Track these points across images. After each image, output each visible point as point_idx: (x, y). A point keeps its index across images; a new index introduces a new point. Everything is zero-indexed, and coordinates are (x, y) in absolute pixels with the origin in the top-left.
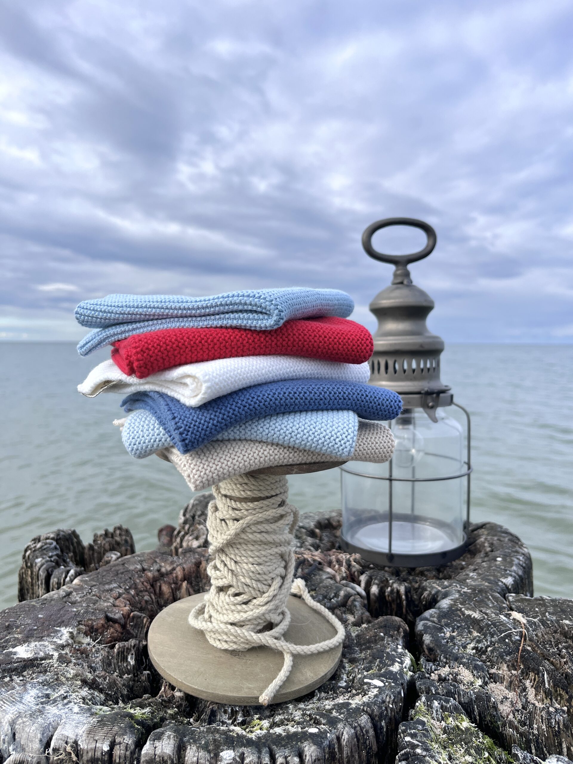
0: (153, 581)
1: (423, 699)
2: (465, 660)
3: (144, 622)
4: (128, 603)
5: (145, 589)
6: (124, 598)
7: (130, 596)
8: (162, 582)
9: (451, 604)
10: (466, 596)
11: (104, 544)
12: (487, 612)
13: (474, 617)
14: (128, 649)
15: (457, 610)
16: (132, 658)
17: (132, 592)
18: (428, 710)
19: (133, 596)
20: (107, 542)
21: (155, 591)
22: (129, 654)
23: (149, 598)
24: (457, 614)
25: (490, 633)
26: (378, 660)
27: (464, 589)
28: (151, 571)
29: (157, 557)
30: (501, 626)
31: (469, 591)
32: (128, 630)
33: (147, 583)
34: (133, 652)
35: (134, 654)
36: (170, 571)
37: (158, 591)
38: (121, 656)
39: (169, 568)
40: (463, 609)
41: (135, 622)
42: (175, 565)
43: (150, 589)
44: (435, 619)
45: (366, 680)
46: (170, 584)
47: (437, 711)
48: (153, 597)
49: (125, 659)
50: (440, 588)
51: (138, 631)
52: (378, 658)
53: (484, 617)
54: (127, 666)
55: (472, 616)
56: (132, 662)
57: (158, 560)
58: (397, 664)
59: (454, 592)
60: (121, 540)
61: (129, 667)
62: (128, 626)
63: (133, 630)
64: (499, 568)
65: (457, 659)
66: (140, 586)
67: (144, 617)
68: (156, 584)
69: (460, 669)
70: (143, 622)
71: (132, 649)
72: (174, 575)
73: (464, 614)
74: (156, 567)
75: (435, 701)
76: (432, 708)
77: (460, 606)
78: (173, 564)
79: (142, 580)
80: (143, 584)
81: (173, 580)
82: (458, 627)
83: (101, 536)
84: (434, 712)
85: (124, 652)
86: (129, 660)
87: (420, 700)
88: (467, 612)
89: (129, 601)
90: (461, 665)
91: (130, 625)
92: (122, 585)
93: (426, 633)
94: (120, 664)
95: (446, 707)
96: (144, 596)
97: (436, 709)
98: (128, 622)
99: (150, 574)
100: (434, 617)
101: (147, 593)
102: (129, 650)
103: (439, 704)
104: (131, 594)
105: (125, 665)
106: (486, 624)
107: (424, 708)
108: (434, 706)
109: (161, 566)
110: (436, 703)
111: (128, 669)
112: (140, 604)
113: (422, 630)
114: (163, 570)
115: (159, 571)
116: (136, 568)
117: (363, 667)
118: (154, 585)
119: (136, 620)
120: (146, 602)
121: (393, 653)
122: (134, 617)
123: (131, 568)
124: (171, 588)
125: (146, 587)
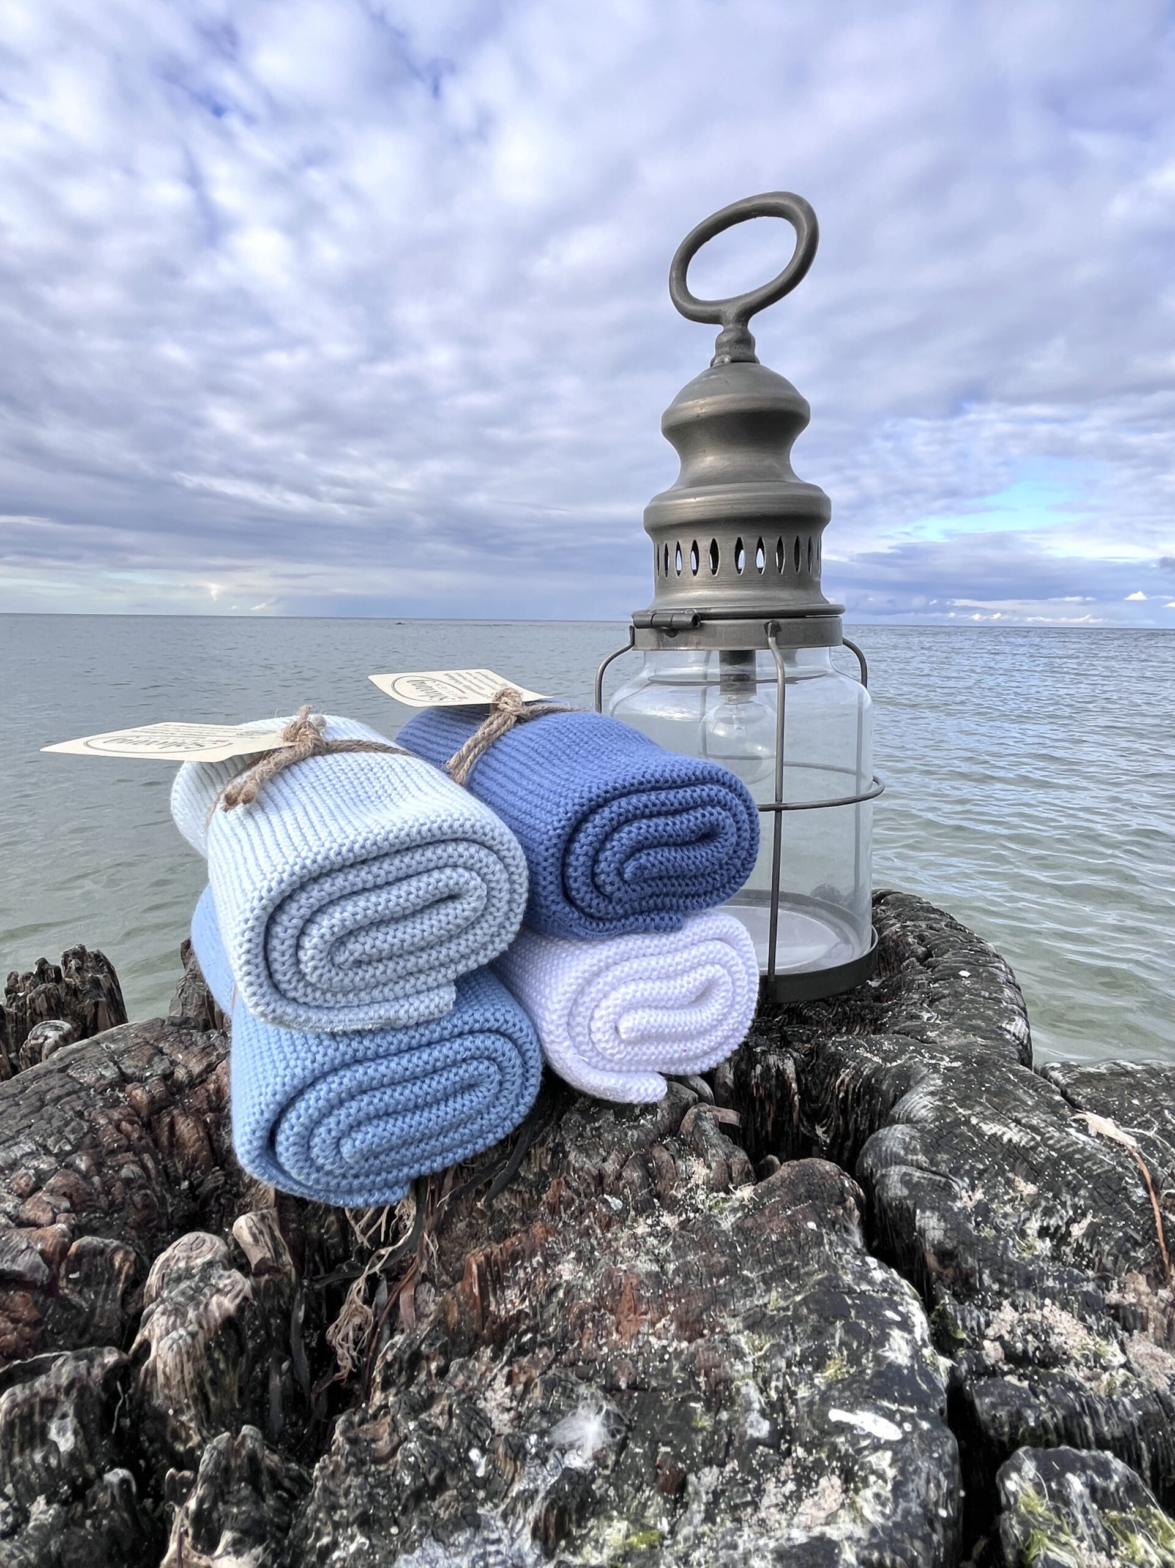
0: (151, 1114)
1: (1030, 1468)
2: (1050, 1283)
3: (117, 1264)
4: (66, 1204)
5: (124, 1142)
6: (52, 1192)
7: (73, 1177)
8: (175, 1112)
9: (937, 1108)
10: (959, 1080)
11: (32, 1000)
12: (1034, 1122)
13: (1010, 1140)
14: (45, 1401)
15: (957, 1123)
16: (61, 1431)
17: (82, 1163)
18: (1057, 1510)
19: (86, 1176)
20: (39, 994)
21: (156, 1141)
22: (50, 1418)
23: (136, 1169)
24: (962, 1134)
25: (1068, 1184)
26: (838, 1324)
27: (942, 1059)
28: (142, 1081)
29: (164, 1037)
30: (1089, 1164)
31: (956, 1064)
32: (64, 1298)
33: (132, 1123)
34: (68, 1407)
35: (71, 1412)
36: (200, 1075)
37: (164, 1139)
38: (22, 1432)
39: (197, 1068)
40: (974, 1121)
41: (85, 1268)
42: (214, 1058)
43: (140, 1138)
44: (921, 1158)
45: (836, 1415)
46: (198, 1114)
47: (1085, 1511)
48: (150, 1165)
49: (37, 1436)
50: (876, 1059)
51: (96, 1294)
52: (836, 1318)
53: (1033, 1139)
54: (45, 1459)
55: (1005, 1139)
56: (66, 1443)
57: (165, 1046)
58: (896, 1334)
59: (925, 1071)
60: (83, 983)
61: (53, 1462)
62: (63, 1283)
63: (80, 1292)
64: (979, 995)
65: (1029, 1281)
66: (109, 1138)
67: (116, 1250)
68: (159, 1121)
69: (1046, 1311)
70: (113, 1265)
71: (62, 1397)
72: (212, 1086)
73: (980, 1134)
74: (160, 1067)
75: (1069, 1476)
76: (1067, 1502)
77: (960, 1110)
78: (209, 1054)
79: (116, 1115)
80: (118, 1128)
81: (210, 1102)
82: (981, 1173)
83: (26, 978)
84: (1080, 1517)
85: (31, 1414)
86: (53, 1435)
87: (1018, 1470)
88: (990, 1129)
89: (70, 1197)
90: (1048, 1301)
91: (69, 1280)
92: (50, 1142)
93: (919, 1204)
94: (17, 1460)
95: (1105, 1491)
96: (121, 1167)
97: (1080, 1505)
98: (62, 1271)
99: (139, 1094)
100: (914, 1151)
101: (130, 1155)
102: (49, 1405)
103: (1086, 1485)
104: (77, 1170)
105: (38, 1457)
106: (1047, 1158)
107: (1041, 1507)
108: (1073, 1497)
109: (173, 1063)
110: (1076, 1484)
111: (48, 1469)
112: (108, 1193)
113: (905, 1198)
114: (180, 1074)
115: (167, 1077)
116: (102, 1077)
117: (798, 1350)
118: (154, 1124)
119: (90, 1263)
120: (128, 1182)
121: (865, 1287)
122: (80, 1255)
123: (88, 1078)
124: (205, 1121)
125: (128, 1136)
